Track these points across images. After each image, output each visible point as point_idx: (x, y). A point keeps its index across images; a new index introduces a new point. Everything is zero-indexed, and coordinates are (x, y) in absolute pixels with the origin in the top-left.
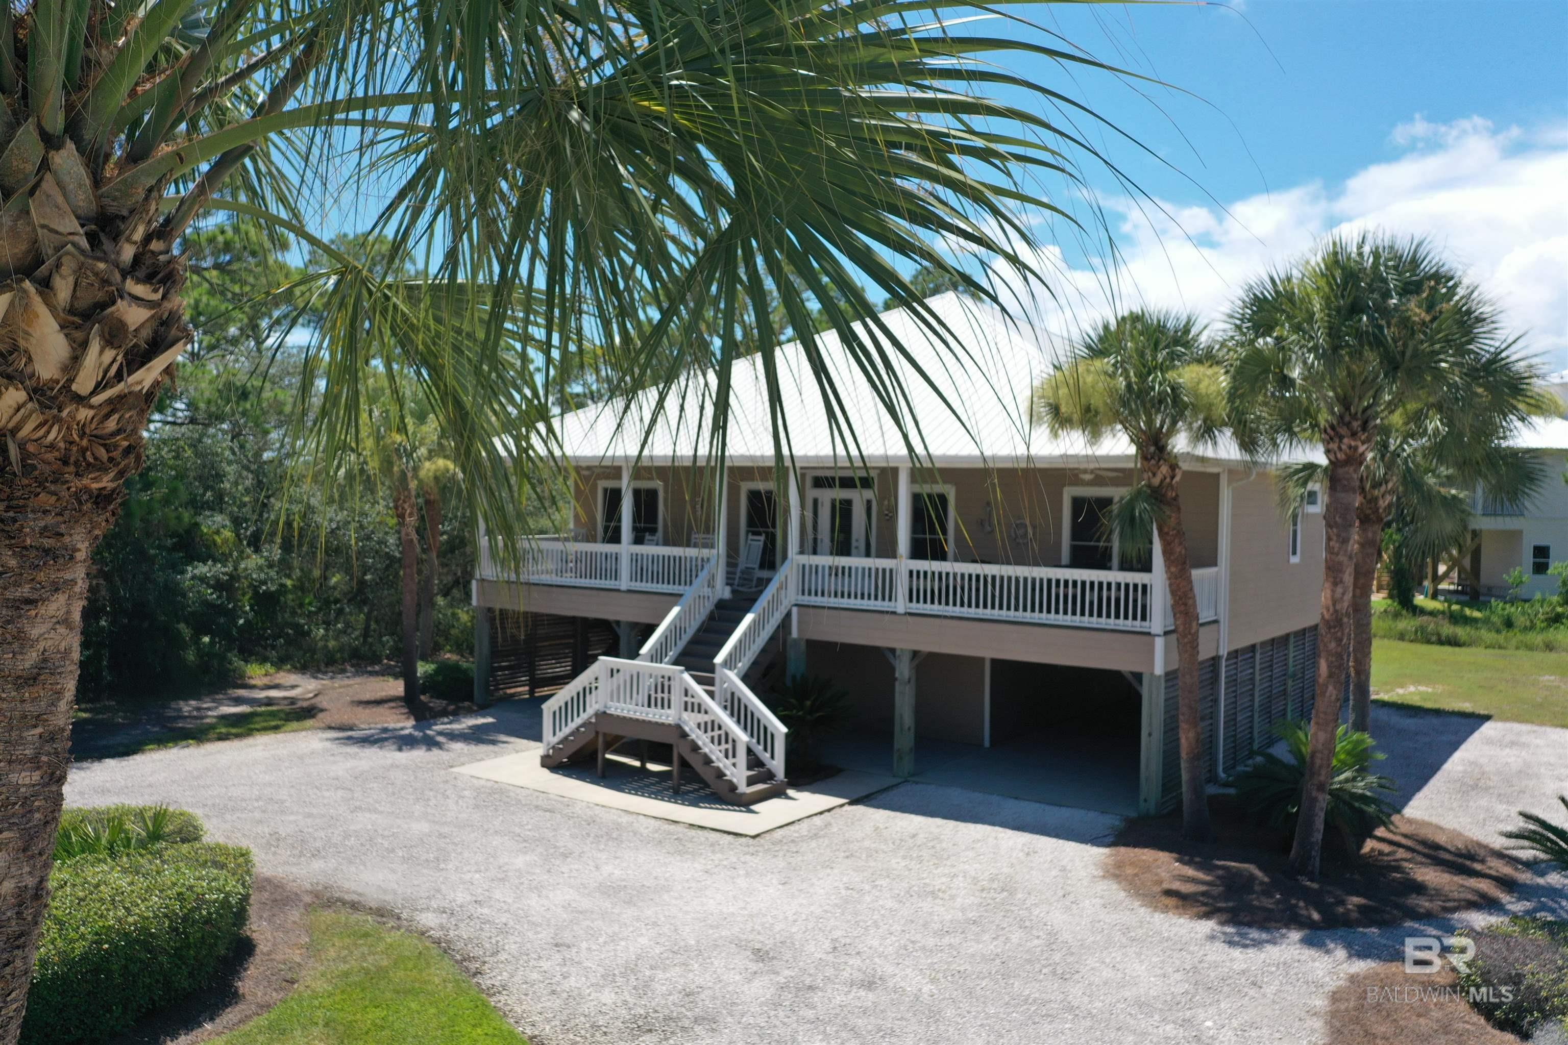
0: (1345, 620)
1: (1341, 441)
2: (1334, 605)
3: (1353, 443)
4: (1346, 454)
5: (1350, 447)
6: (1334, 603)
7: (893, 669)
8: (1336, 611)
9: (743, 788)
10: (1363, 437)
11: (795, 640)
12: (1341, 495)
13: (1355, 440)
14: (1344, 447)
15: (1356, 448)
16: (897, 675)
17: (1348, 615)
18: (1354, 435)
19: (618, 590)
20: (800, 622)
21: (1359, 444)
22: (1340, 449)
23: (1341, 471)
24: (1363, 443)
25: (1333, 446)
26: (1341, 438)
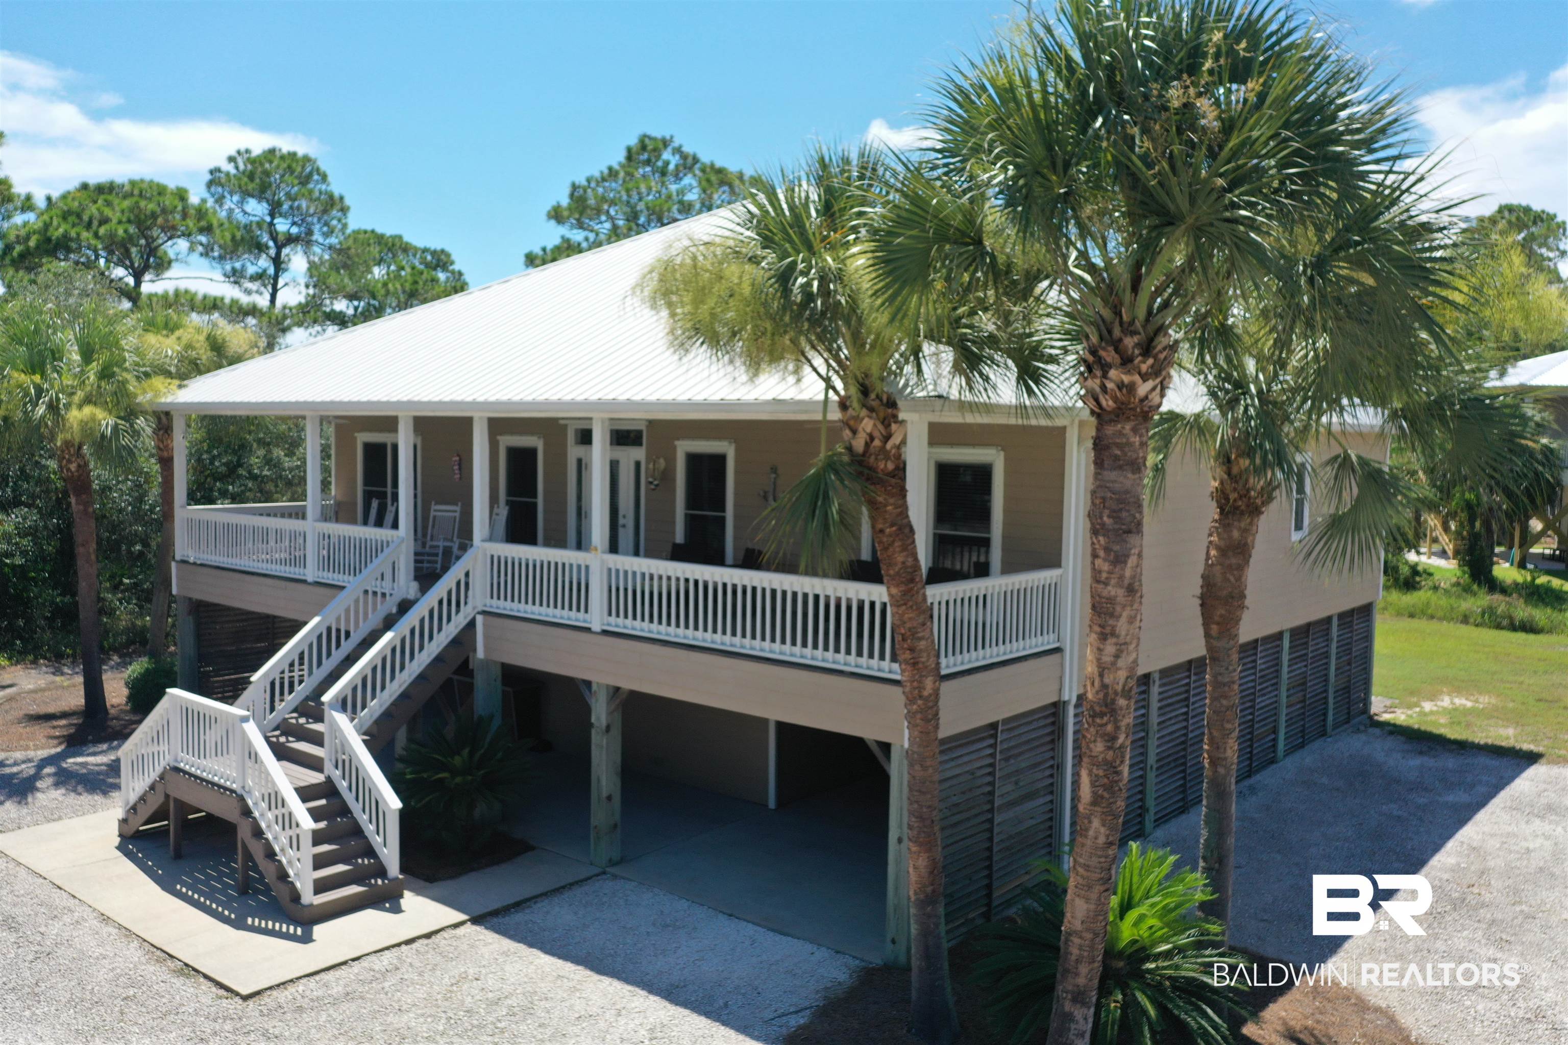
0: (1122, 702)
1: (1105, 376)
2: (1101, 675)
3: (1126, 379)
4: (1115, 399)
5: (1121, 386)
6: (1102, 670)
7: (588, 710)
8: (1104, 686)
9: (309, 897)
10: (1144, 368)
11: (481, 660)
12: (1110, 475)
13: (1128, 372)
14: (1110, 385)
15: (1131, 388)
16: (593, 720)
17: (1126, 693)
18: (1126, 361)
19: (304, 582)
20: (486, 637)
21: (1137, 378)
22: (1104, 388)
23: (1110, 430)
24: (1145, 377)
25: (1094, 384)
26: (1105, 368)
